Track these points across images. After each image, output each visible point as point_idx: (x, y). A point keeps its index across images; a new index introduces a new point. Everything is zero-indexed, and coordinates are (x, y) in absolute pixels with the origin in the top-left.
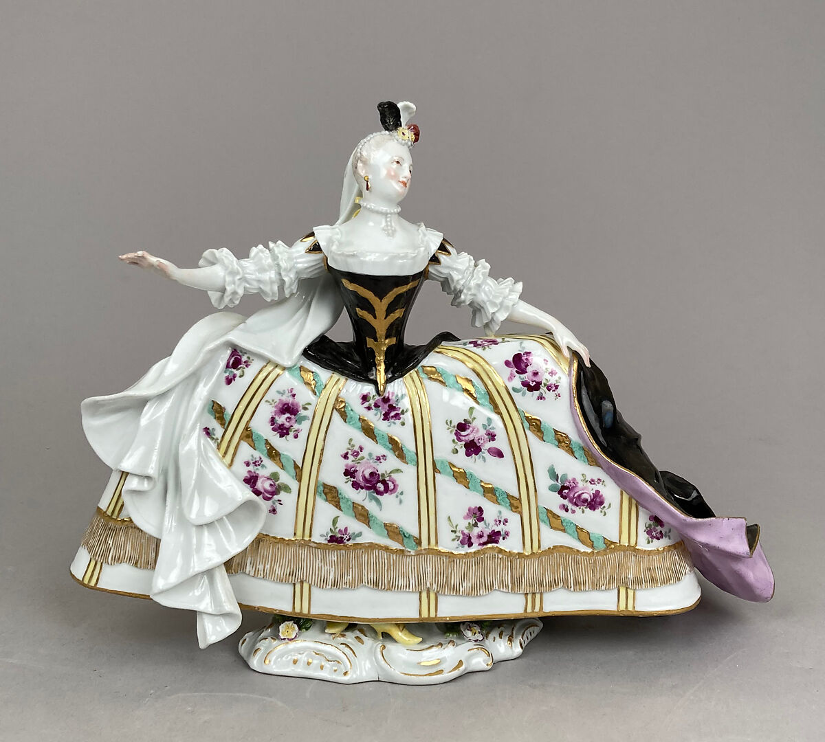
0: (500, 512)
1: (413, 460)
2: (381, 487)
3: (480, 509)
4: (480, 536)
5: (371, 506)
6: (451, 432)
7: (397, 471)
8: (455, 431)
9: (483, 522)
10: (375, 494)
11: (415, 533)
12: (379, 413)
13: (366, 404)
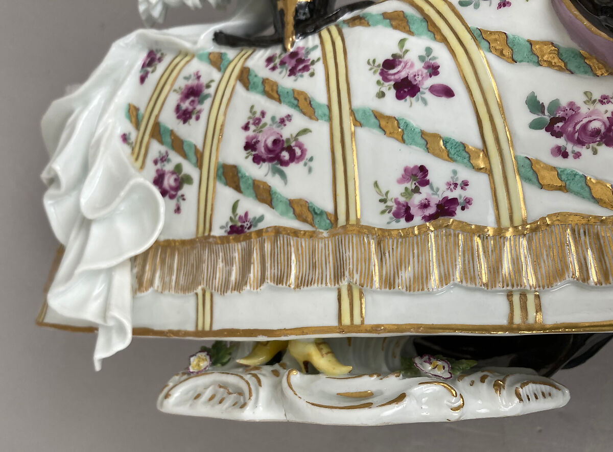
0: (455, 172)
1: (325, 115)
2: (285, 155)
3: (423, 170)
4: (425, 206)
5: (275, 182)
6: (375, 72)
7: (305, 131)
8: (379, 71)
9: (428, 186)
10: (279, 166)
11: (329, 207)
12: (284, 71)
13: (271, 65)
